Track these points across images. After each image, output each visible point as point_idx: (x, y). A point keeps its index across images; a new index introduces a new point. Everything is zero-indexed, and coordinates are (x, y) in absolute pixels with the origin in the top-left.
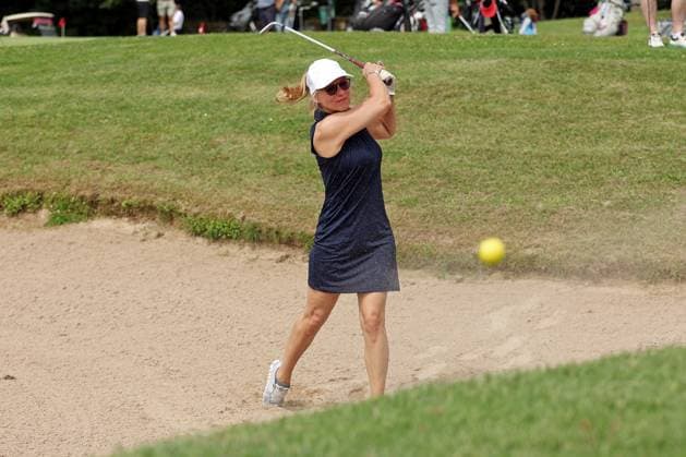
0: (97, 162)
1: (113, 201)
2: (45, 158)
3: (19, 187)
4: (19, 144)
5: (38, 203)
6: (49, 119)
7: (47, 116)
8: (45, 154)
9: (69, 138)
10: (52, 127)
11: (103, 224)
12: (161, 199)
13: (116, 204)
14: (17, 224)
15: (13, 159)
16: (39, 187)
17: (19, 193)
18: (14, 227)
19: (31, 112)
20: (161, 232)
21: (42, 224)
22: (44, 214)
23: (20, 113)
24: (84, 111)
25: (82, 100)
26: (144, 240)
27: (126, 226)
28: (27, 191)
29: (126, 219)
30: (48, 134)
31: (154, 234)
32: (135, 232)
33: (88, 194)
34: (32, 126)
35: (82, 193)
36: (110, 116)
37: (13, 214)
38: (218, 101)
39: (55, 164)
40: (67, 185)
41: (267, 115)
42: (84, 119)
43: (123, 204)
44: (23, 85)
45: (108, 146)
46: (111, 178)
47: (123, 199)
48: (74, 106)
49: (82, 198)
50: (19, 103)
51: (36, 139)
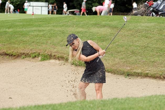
0: (54, 46)
1: (55, 55)
2: (42, 44)
3: (34, 51)
4: (37, 41)
5: (38, 55)
6: (46, 35)
7: (45, 34)
8: (42, 43)
9: (49, 40)
10: (46, 37)
11: (52, 61)
12: (65, 55)
13: (56, 56)
14: (33, 60)
15: (35, 44)
16: (39, 51)
17: (34, 53)
18: (33, 61)
19: (42, 33)
20: (65, 63)
21: (39, 61)
22: (40, 58)
23: (40, 34)
24: (54, 33)
25: (54, 31)
26: (60, 65)
27: (57, 62)
28: (36, 52)
29: (58, 60)
30: (45, 39)
31: (63, 64)
32: (59, 63)
33: (50, 54)
34: (41, 37)
35: (48, 53)
36: (60, 35)
37: (33, 58)
38: (85, 32)
39: (44, 46)
40: (45, 51)
41: (95, 36)
42: (54, 35)
43: (57, 56)
44: (43, 27)
45: (57, 42)
46: (55, 50)
47: (57, 55)
48: (52, 32)
49: (48, 55)
50: (40, 31)
51: (42, 40)
